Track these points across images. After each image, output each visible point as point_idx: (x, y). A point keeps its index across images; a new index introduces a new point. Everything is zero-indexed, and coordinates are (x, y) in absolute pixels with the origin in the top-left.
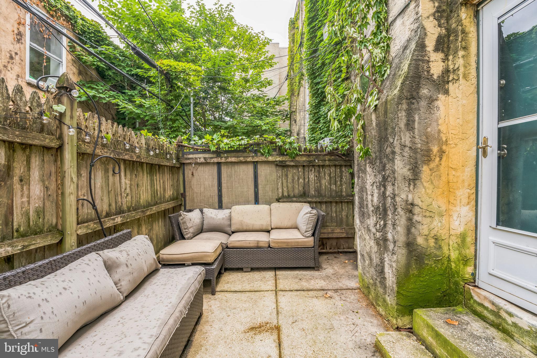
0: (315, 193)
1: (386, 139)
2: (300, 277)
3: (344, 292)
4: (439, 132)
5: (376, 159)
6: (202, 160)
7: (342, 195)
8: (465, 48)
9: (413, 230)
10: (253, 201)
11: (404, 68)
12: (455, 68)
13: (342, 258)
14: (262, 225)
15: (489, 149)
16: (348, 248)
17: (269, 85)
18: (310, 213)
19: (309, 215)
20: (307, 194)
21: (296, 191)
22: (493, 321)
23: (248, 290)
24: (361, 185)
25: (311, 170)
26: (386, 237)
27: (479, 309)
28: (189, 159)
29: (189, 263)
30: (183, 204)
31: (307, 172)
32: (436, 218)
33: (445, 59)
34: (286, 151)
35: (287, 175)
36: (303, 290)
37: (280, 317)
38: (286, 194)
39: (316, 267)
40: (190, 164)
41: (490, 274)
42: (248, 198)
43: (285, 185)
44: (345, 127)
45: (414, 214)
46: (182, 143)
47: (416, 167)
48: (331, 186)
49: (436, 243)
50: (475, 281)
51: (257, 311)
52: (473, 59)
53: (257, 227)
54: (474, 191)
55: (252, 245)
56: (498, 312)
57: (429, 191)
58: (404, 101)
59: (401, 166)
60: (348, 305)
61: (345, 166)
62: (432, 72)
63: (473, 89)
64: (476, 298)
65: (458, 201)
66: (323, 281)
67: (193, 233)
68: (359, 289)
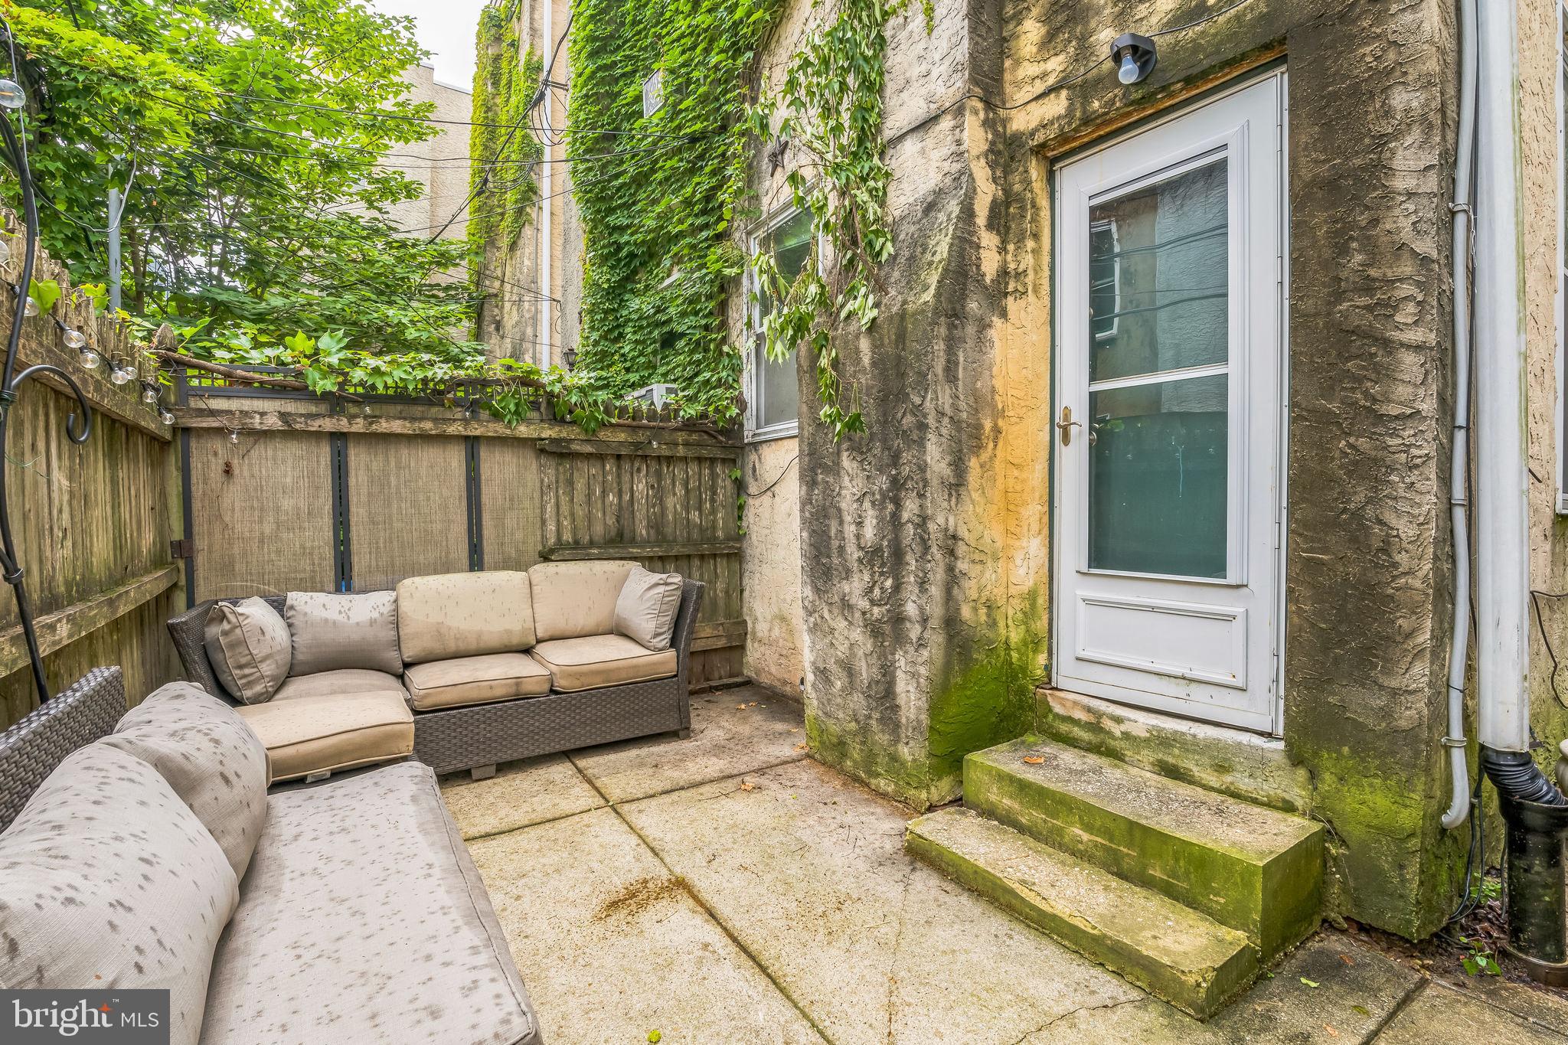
0: (648, 533)
1: (902, 396)
2: (651, 761)
3: (780, 770)
4: (993, 390)
5: (871, 439)
6: (273, 422)
7: (716, 538)
8: (1036, 236)
9: (956, 591)
10: (466, 562)
11: (938, 249)
12: (1020, 270)
13: (726, 699)
14: (509, 632)
15: (1073, 430)
16: (731, 676)
17: (409, 196)
18: (666, 584)
19: (661, 589)
20: (627, 534)
21: (598, 529)
22: (1090, 743)
23: (527, 822)
24: (821, 503)
25: (639, 470)
26: (901, 613)
27: (1064, 728)
28: (212, 413)
29: (325, 771)
30: (183, 582)
31: (628, 475)
32: (989, 564)
33: (1002, 250)
34: (571, 412)
35: (570, 483)
36: (682, 788)
37: (667, 860)
38: (567, 537)
39: (680, 732)
40: (221, 432)
41: (1078, 659)
42: (448, 553)
43: (565, 509)
44: (717, 360)
45: (956, 558)
46: (175, 350)
47: (960, 459)
48: (688, 513)
49: (988, 615)
50: (1050, 680)
51: (595, 865)
52: (1046, 259)
53: (494, 642)
54: (1046, 508)
55: (499, 692)
56: (1099, 723)
57: (979, 510)
58: (942, 319)
59: (937, 456)
60: (807, 793)
61: (724, 461)
62: (983, 268)
63: (1045, 315)
64: (1058, 709)
65: (1026, 528)
66: (714, 759)
67: (273, 678)
68: (808, 756)
